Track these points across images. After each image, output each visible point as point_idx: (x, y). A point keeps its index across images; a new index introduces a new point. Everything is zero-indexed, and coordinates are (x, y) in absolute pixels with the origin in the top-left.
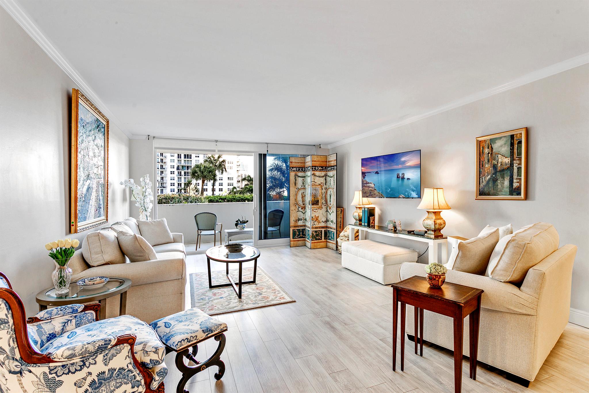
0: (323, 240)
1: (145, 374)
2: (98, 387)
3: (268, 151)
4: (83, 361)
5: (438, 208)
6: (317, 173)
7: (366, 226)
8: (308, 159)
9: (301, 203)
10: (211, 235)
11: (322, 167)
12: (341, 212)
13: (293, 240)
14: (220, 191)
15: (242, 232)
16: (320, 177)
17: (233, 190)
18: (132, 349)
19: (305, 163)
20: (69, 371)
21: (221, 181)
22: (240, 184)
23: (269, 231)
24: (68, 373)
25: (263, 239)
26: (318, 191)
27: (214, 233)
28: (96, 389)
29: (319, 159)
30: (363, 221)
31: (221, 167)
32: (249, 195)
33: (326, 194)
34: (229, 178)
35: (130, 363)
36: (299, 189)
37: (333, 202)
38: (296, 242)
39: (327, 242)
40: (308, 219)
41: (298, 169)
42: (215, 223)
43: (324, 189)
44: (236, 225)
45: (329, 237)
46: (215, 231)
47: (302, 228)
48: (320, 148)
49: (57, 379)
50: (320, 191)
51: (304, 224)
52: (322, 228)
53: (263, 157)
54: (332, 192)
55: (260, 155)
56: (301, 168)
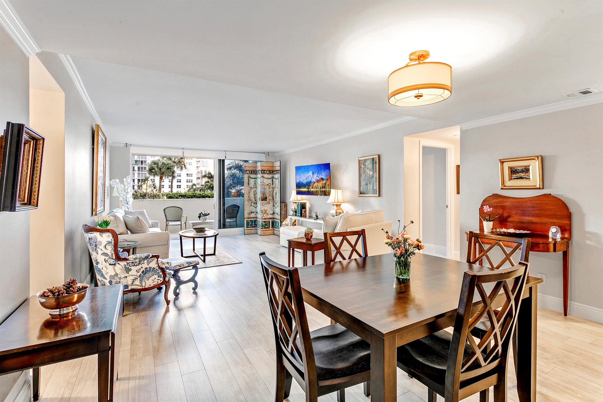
0: (271, 228)
1: (163, 273)
2: (145, 274)
3: (226, 157)
4: (139, 261)
5: (337, 202)
6: (266, 176)
7: (299, 216)
8: (259, 164)
9: (253, 199)
10: (178, 225)
11: (269, 171)
12: (285, 206)
13: (247, 229)
14: (178, 188)
15: (204, 223)
16: (268, 179)
17: (192, 187)
18: (157, 260)
19: (256, 167)
20: (134, 265)
21: (179, 178)
22: (199, 181)
23: (227, 222)
24: (134, 266)
25: (222, 228)
26: (266, 190)
27: (180, 224)
28: (144, 274)
29: (267, 164)
30: (297, 212)
31: (180, 163)
32: (209, 192)
33: (273, 192)
34: (187, 174)
35: (157, 267)
36: (251, 188)
37: (278, 199)
38: (249, 230)
39: (274, 230)
40: (258, 212)
41: (250, 172)
42: (181, 216)
43: (271, 188)
44: (199, 217)
45: (275, 226)
46: (181, 222)
47: (254, 219)
48: (269, 155)
49: (130, 268)
50: (268, 190)
51: (256, 216)
52: (270, 219)
53: (222, 162)
54: (277, 190)
55: (220, 160)
56: (253, 171)
